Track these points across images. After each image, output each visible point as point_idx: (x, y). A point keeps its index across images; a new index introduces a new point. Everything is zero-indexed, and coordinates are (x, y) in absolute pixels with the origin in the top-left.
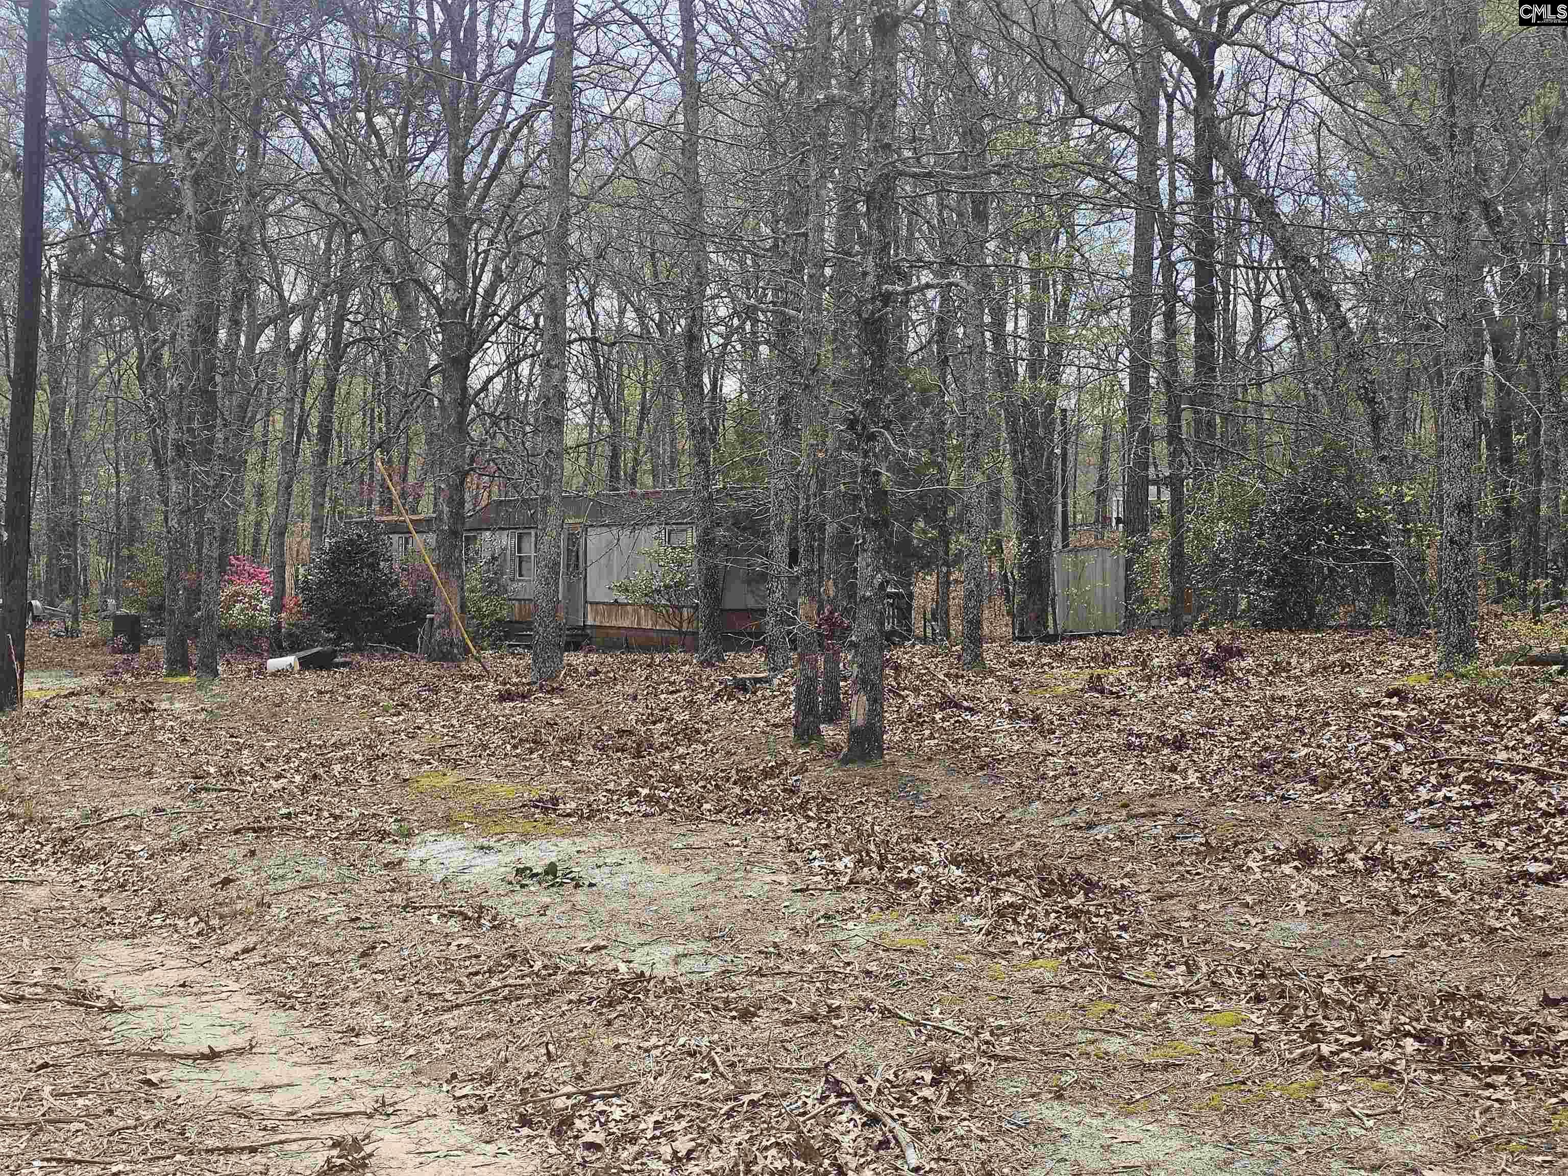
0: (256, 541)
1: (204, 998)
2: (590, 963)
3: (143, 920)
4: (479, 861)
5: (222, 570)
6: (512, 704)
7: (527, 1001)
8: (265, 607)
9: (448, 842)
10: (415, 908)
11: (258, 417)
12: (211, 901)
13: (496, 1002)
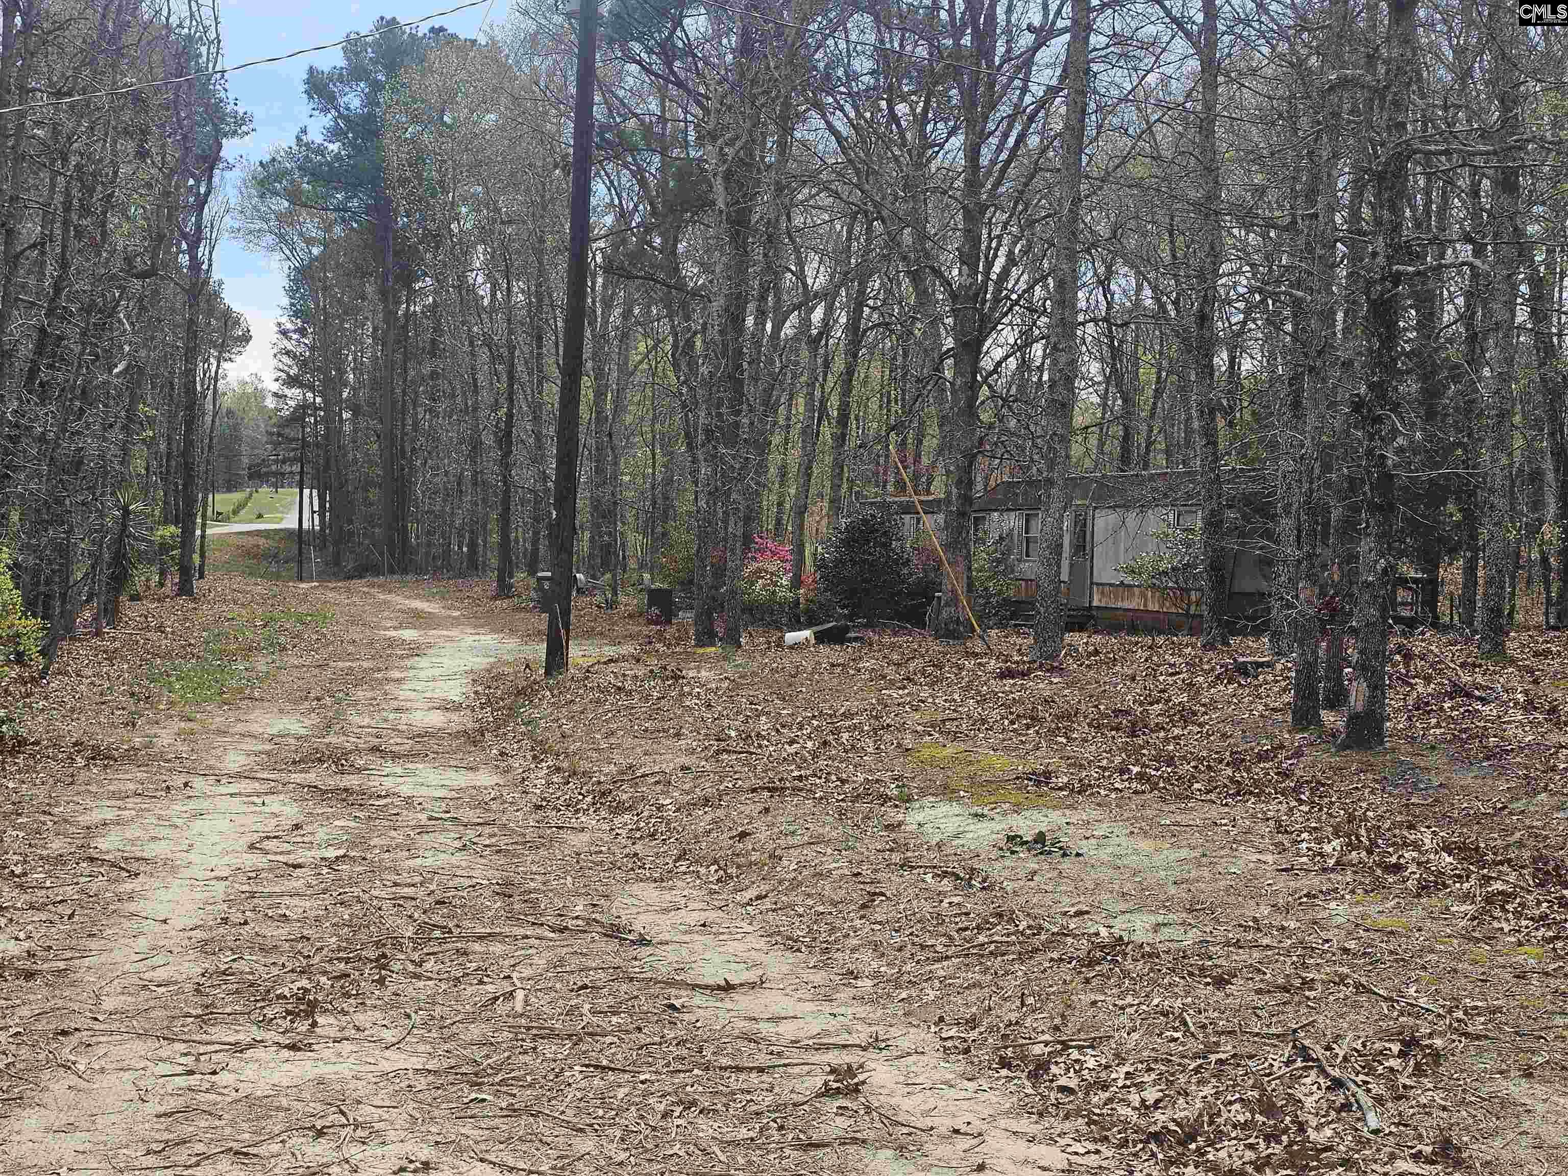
0: (779, 522)
1: (721, 937)
2: (1072, 926)
3: (671, 866)
4: (972, 827)
5: (746, 547)
6: (1012, 682)
7: (1011, 957)
8: (785, 583)
9: (944, 808)
10: (912, 867)
11: (782, 400)
12: (729, 852)
13: (982, 956)
